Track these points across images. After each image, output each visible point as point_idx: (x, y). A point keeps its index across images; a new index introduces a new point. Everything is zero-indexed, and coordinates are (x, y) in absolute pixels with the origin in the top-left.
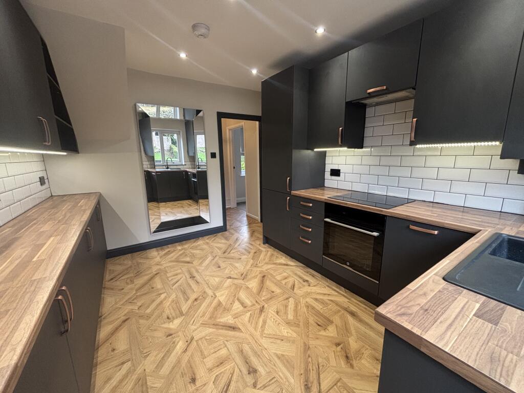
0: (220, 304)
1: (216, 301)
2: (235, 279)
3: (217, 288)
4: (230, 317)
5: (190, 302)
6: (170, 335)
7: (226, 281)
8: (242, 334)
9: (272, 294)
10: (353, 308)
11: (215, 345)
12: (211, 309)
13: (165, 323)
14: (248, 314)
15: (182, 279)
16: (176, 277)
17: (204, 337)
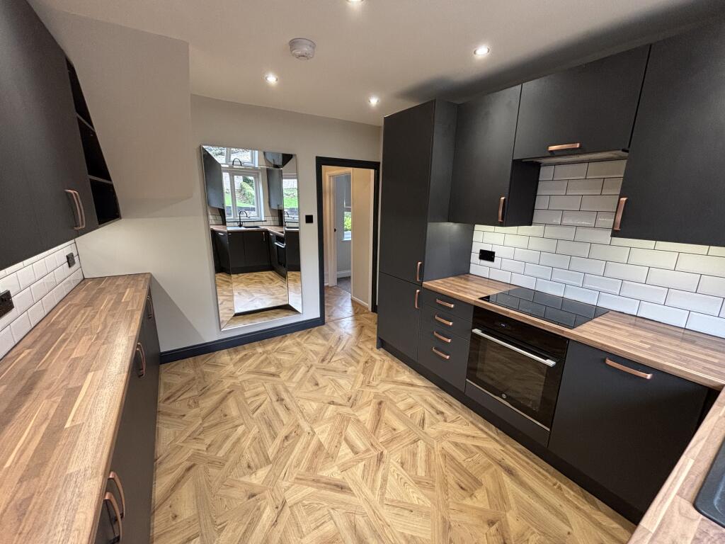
0: (320, 446)
1: (314, 442)
2: (340, 405)
3: (315, 420)
4: (336, 468)
5: (278, 441)
6: (253, 495)
7: (327, 408)
8: (353, 498)
9: (393, 432)
10: (510, 462)
11: (317, 514)
12: (308, 454)
13: (245, 475)
14: (361, 465)
15: (266, 402)
16: (257, 398)
17: (301, 501)
